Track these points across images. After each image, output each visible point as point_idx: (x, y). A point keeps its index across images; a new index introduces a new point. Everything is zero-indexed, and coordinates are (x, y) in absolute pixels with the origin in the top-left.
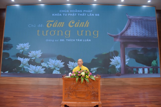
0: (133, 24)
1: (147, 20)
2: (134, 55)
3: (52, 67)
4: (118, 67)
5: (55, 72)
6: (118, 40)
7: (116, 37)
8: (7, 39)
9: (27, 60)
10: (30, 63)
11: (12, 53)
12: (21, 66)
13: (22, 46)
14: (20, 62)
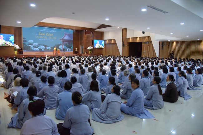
0: (66, 35)
1: (70, 34)
2: (66, 45)
3: (41, 48)
4: (61, 49)
5: (42, 50)
6: (61, 40)
7: (61, 39)
8: (24, 38)
9: (33, 46)
10: (34, 47)
11: (27, 43)
12: (31, 48)
13: (31, 41)
14: (30, 47)
